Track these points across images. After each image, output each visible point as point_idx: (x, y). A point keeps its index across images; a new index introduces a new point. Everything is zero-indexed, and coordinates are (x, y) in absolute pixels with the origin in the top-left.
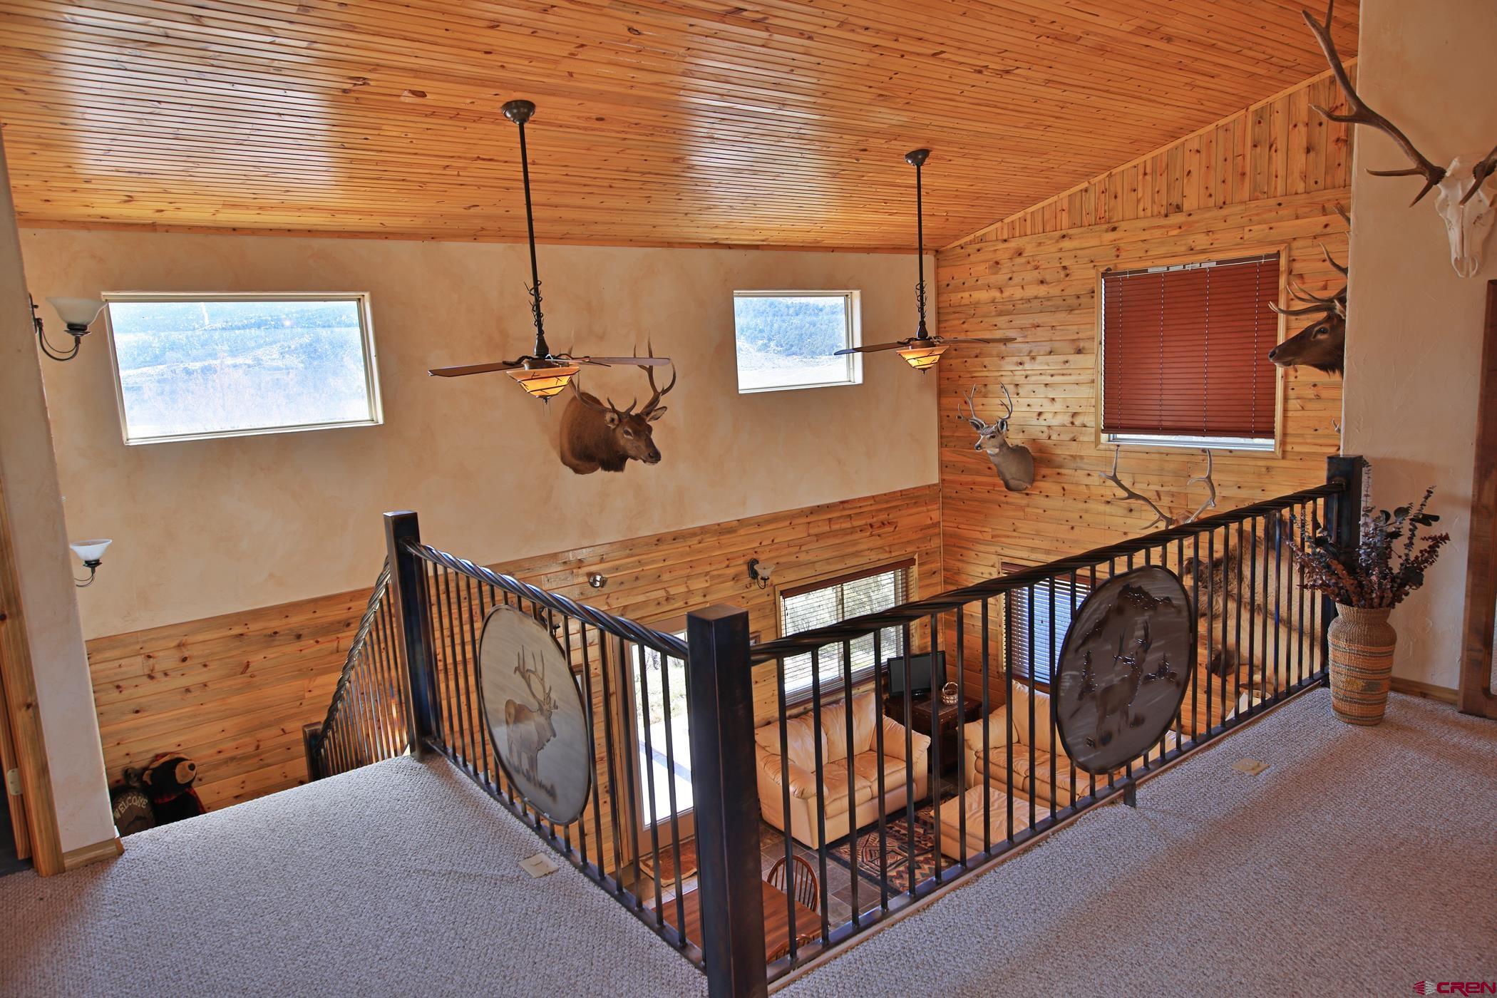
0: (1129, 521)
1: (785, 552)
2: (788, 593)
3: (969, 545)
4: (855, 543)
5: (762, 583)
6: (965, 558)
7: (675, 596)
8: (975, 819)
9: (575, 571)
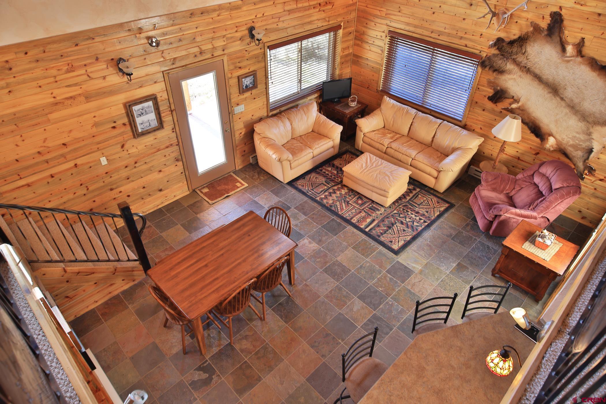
0: (468, 11)
1: (271, 21)
2: (271, 48)
3: (372, 18)
4: (310, 16)
5: (257, 42)
6: (368, 26)
7: (206, 51)
8: (364, 173)
9: (137, 35)
